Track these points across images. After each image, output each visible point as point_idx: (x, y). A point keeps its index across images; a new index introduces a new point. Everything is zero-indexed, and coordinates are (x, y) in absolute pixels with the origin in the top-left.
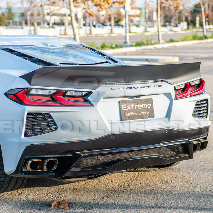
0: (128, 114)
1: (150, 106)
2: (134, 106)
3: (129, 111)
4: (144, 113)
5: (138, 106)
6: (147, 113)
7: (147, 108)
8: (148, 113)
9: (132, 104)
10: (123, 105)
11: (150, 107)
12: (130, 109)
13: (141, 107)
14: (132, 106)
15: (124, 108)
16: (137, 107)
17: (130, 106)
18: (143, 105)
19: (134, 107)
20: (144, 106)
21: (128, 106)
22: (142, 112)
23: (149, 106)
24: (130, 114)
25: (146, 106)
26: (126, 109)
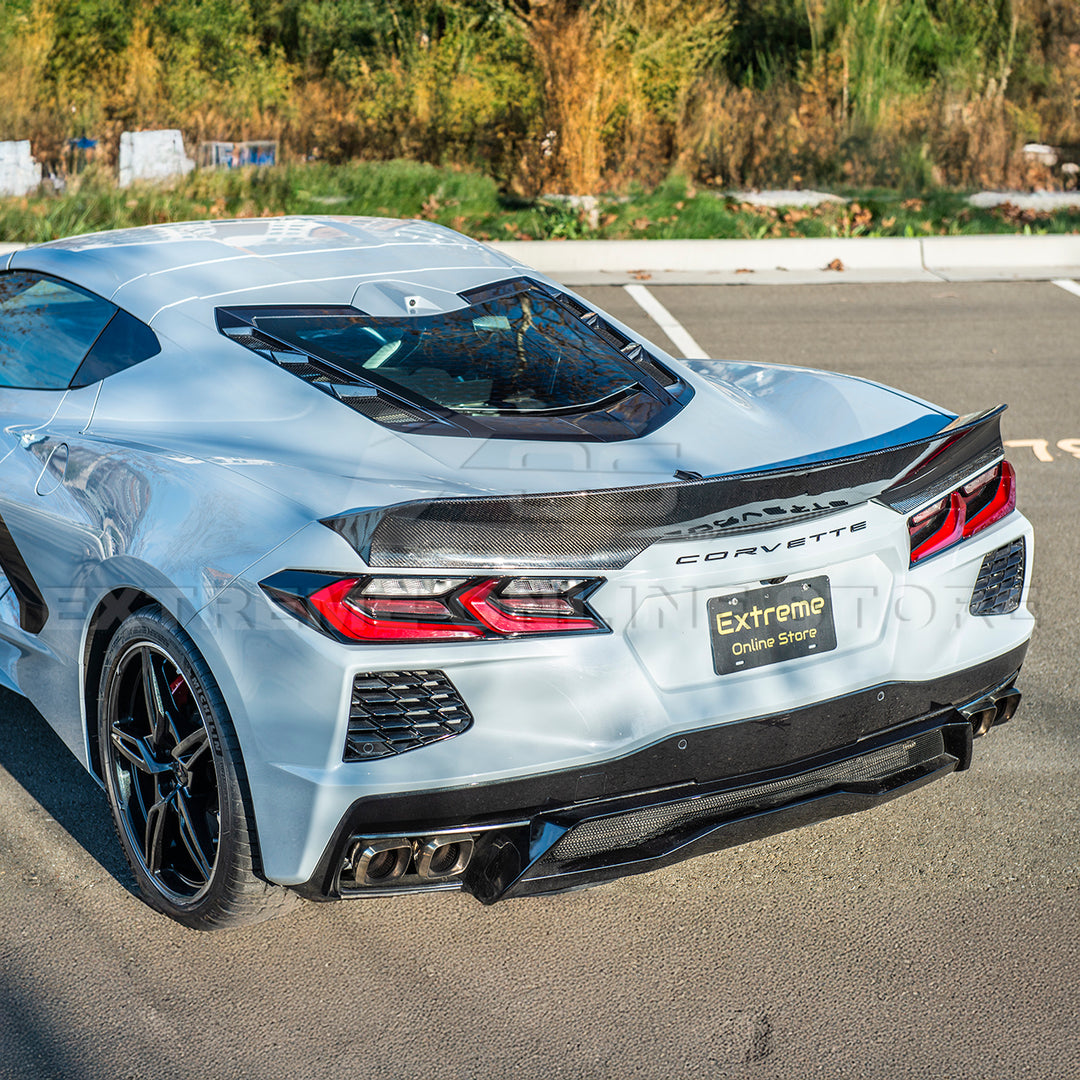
0: (737, 649)
1: (821, 605)
2: (760, 612)
3: (743, 636)
4: (799, 636)
5: (775, 613)
6: (807, 634)
7: (808, 614)
8: (813, 633)
9: (755, 608)
10: (718, 616)
11: (819, 611)
12: (748, 628)
13: (788, 612)
14: (755, 613)
15: (723, 628)
16: (772, 617)
17: (746, 615)
18: (794, 605)
19: (761, 617)
20: (797, 608)
21: (737, 617)
22: (791, 635)
23: (816, 606)
24: (747, 648)
25: (804, 606)
26: (731, 631)
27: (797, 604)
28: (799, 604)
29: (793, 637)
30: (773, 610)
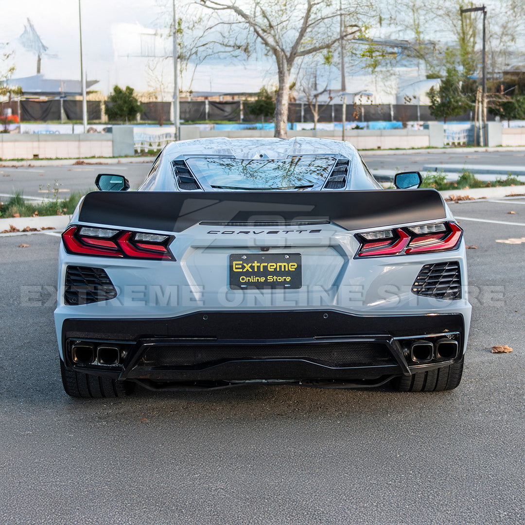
0: (243, 279)
1: (296, 267)
2: (259, 264)
3: (247, 274)
4: (280, 279)
6: (285, 279)
7: (287, 270)
8: (288, 279)
9: (256, 262)
10: (234, 263)
11: (294, 270)
12: (250, 270)
13: (275, 267)
14: (256, 264)
15: (236, 268)
16: (265, 268)
17: (250, 264)
18: (278, 264)
19: (259, 267)
20: (280, 266)
21: (245, 265)
22: (275, 278)
23: (292, 267)
24: (249, 280)
25: (285, 266)
26: (241, 270)
27: (280, 264)
28: (283, 264)
29: (276, 279)
30: (266, 264)
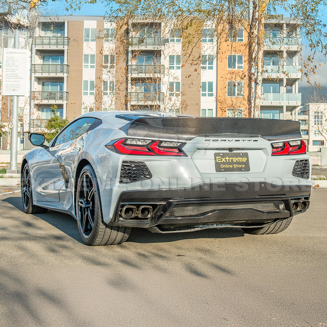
0: (222, 166)
2: (229, 158)
3: (224, 163)
7: (242, 161)
8: (243, 166)
9: (227, 157)
12: (225, 161)
13: (236, 160)
15: (218, 160)
16: (232, 160)
17: (225, 158)
18: (238, 158)
19: (229, 160)
21: (222, 158)
23: (245, 160)
24: (225, 166)
26: (221, 161)
28: (240, 158)
29: (238, 166)
30: (232, 158)
